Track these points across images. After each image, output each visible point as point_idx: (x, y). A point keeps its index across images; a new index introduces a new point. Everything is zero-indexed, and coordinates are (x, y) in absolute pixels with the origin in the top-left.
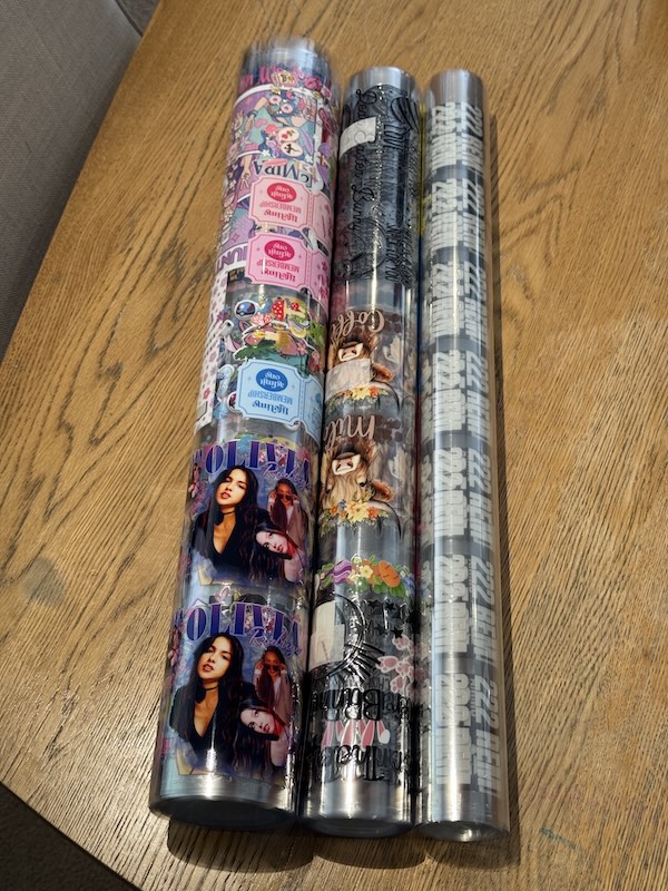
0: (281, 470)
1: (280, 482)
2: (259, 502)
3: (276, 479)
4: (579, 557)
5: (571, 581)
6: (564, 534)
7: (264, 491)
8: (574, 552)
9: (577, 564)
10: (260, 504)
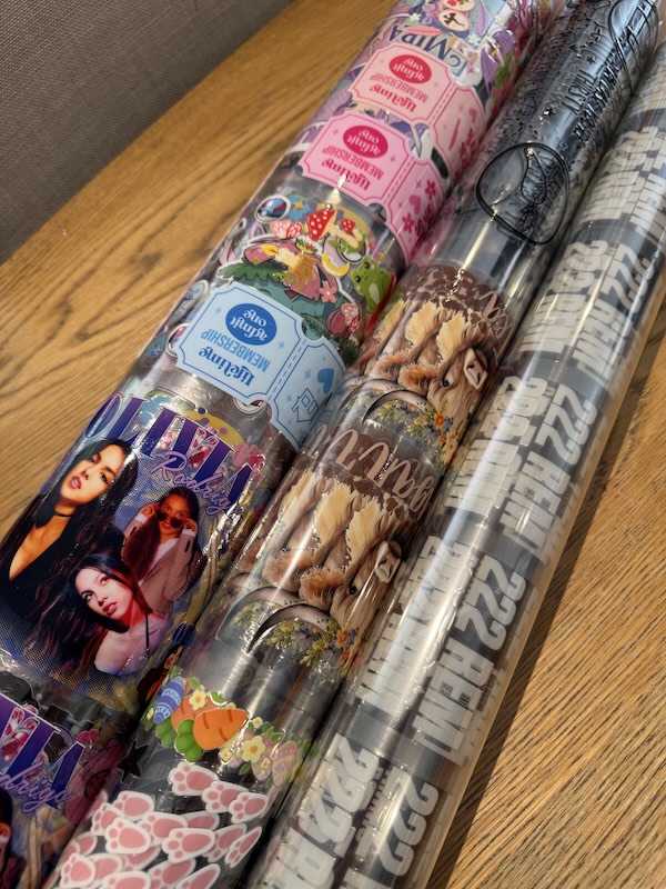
0: (187, 472)
1: (175, 492)
2: (118, 514)
3: (171, 484)
4: (646, 798)
5: (615, 837)
6: (638, 743)
7: (137, 498)
8: (641, 785)
9: (638, 809)
10: (119, 519)
